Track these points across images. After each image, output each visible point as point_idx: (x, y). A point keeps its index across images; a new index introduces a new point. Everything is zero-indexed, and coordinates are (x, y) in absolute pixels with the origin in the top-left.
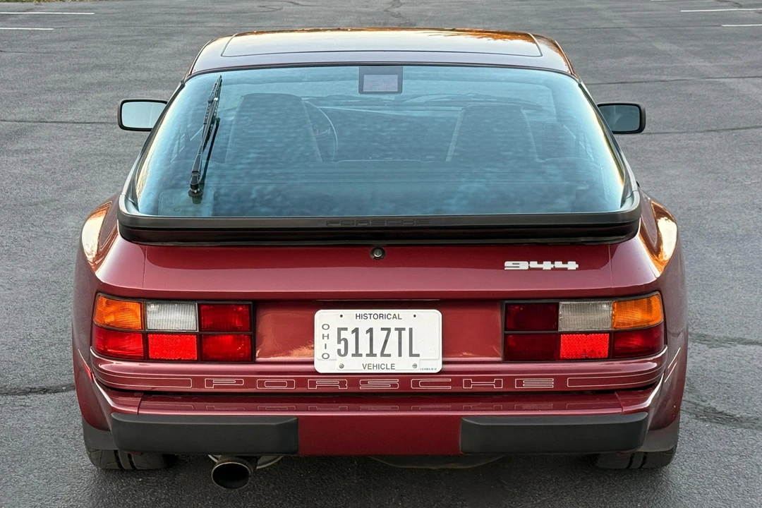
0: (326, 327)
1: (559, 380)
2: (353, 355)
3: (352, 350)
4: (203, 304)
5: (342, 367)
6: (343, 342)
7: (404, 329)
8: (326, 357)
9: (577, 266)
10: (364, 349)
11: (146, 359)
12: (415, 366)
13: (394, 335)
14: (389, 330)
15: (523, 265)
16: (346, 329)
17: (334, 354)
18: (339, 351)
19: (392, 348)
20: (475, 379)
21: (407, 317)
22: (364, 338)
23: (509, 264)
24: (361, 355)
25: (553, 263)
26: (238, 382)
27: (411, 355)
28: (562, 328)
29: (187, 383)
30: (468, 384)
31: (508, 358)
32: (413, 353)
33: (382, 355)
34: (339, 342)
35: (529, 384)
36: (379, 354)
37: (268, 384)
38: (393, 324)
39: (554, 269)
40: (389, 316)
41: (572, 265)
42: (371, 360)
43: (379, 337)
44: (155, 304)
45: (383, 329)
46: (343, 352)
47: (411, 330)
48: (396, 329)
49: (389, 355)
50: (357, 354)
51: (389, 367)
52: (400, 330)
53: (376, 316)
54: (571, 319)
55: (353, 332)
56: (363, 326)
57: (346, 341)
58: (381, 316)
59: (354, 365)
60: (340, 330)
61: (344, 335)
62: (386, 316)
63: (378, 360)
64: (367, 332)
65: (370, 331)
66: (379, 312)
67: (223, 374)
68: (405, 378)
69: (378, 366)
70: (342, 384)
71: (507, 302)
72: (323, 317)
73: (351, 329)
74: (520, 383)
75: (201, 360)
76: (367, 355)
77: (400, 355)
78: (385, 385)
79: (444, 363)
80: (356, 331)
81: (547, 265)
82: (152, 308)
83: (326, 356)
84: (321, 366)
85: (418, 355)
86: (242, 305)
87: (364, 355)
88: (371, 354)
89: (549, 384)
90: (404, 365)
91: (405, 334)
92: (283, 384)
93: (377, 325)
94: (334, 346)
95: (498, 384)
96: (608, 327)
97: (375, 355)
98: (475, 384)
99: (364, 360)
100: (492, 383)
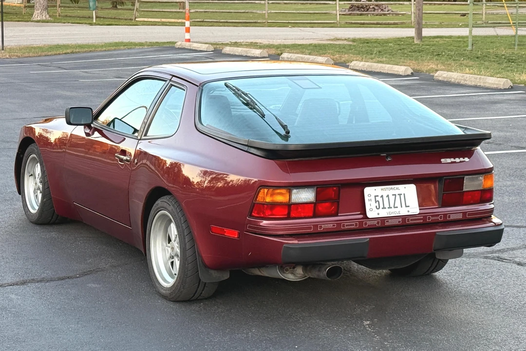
0: (369, 195)
1: (464, 213)
2: (382, 208)
3: (381, 206)
4: (319, 188)
5: (378, 214)
6: (377, 202)
7: (401, 194)
8: (371, 210)
9: (468, 160)
10: (387, 205)
11: (289, 218)
12: (408, 211)
13: (398, 197)
14: (395, 195)
15: (449, 160)
16: (378, 196)
17: (375, 209)
18: (376, 206)
19: (398, 204)
20: (432, 216)
21: (402, 188)
22: (386, 199)
23: (443, 160)
24: (385, 208)
25: (459, 159)
26: (333, 226)
27: (406, 206)
28: (465, 189)
29: (310, 228)
30: (429, 219)
32: (407, 205)
34: (376, 203)
35: (453, 217)
36: (393, 207)
37: (347, 225)
38: (397, 192)
39: (460, 161)
40: (395, 189)
42: (390, 210)
43: (392, 198)
44: (296, 189)
45: (393, 195)
46: (378, 207)
47: (404, 194)
48: (398, 195)
49: (397, 207)
50: (384, 208)
51: (398, 213)
52: (400, 195)
53: (389, 189)
54: (468, 185)
56: (385, 193)
58: (391, 189)
59: (383, 213)
60: (375, 196)
61: (377, 199)
63: (393, 210)
65: (388, 196)
66: (390, 187)
67: (327, 222)
68: (404, 218)
69: (393, 213)
70: (378, 223)
71: (445, 178)
72: (368, 191)
73: (380, 196)
74: (449, 216)
75: (314, 216)
76: (388, 208)
77: (402, 207)
78: (395, 222)
79: (420, 209)
80: (382, 196)
81: (457, 160)
82: (295, 191)
84: (370, 215)
85: (409, 206)
86: (335, 186)
87: (387, 208)
88: (390, 207)
89: (460, 216)
90: (404, 212)
91: (402, 196)
92: (353, 225)
93: (391, 193)
94: (374, 205)
95: (441, 218)
96: (481, 188)
97: (391, 208)
98: (432, 218)
99: (388, 210)
100: (439, 218)
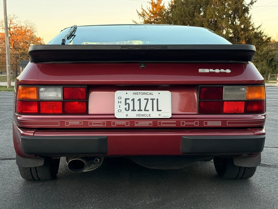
0: (120, 98)
1: (224, 122)
2: (132, 110)
3: (131, 108)
4: (65, 87)
5: (127, 115)
6: (127, 105)
7: (154, 99)
9: (230, 71)
10: (137, 107)
11: (39, 113)
12: (160, 115)
13: (150, 102)
14: (148, 99)
15: (207, 71)
16: (129, 99)
17: (123, 110)
18: (126, 108)
19: (149, 107)
20: (186, 121)
21: (155, 94)
22: (137, 103)
23: (201, 70)
24: (135, 110)
25: (220, 70)
26: (80, 123)
27: (158, 110)
28: (224, 98)
29: (57, 124)
30: (183, 123)
31: (201, 112)
33: (145, 110)
34: (126, 105)
35: (210, 124)
36: (143, 110)
37: (94, 124)
38: (150, 97)
39: (220, 72)
40: (148, 94)
41: (228, 71)
42: (140, 113)
43: (143, 103)
44: (43, 87)
45: (145, 99)
46: (127, 109)
47: (157, 99)
48: (151, 99)
49: (148, 110)
50: (134, 110)
51: (148, 115)
52: (153, 100)
53: (142, 94)
54: (228, 94)
55: (132, 100)
56: (136, 98)
57: (129, 104)
58: (144, 93)
59: (132, 115)
60: (126, 99)
61: (128, 101)
62: (146, 94)
63: (143, 112)
64: (138, 100)
65: (140, 100)
66: (143, 91)
67: (74, 121)
68: (155, 120)
69: (143, 115)
70: (127, 123)
71: (200, 86)
72: (118, 94)
73: (131, 99)
74: (206, 123)
75: (64, 113)
76: (138, 110)
77: (153, 110)
78: (146, 124)
79: (172, 115)
80: (133, 100)
81: (217, 71)
82: (42, 89)
83: (120, 111)
84: (117, 116)
85: (161, 111)
86: (83, 87)
87: (137, 110)
88: (140, 110)
89: (219, 124)
90: (155, 115)
91: (155, 101)
92: (101, 124)
94: (123, 106)
95: (196, 124)
96: (245, 99)
97: (142, 110)
98: (186, 123)
99: (137, 112)
100: (194, 123)
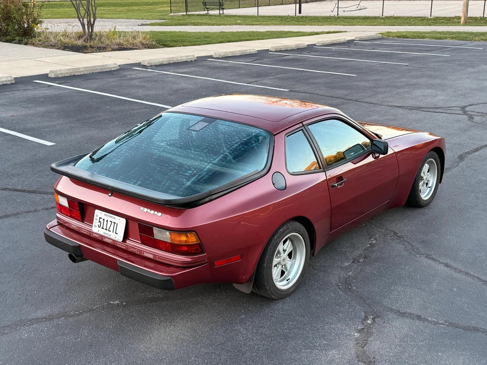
0: (97, 216)
1: (154, 256)
3: (102, 226)
4: (68, 199)
5: (98, 231)
6: (100, 223)
8: (95, 226)
10: (105, 227)
12: (116, 237)
13: (113, 224)
17: (97, 226)
19: (111, 229)
20: (132, 247)
21: (117, 219)
22: (105, 222)
23: (142, 209)
25: (154, 212)
27: (116, 233)
28: (155, 237)
31: (143, 243)
35: (146, 255)
36: (108, 230)
37: (83, 231)
38: (113, 221)
39: (154, 214)
40: (113, 217)
41: (160, 214)
43: (109, 223)
44: (60, 196)
45: (110, 221)
46: (99, 226)
49: (110, 231)
50: (103, 228)
51: (109, 235)
52: (115, 223)
53: (109, 216)
54: (157, 234)
56: (106, 218)
58: (111, 217)
59: (102, 232)
60: (100, 218)
61: (101, 220)
63: (107, 232)
65: (107, 221)
69: (107, 234)
70: (99, 237)
71: (138, 222)
72: (97, 212)
73: (103, 219)
74: (143, 253)
77: (113, 232)
78: (109, 242)
80: (104, 220)
81: (152, 212)
86: (76, 202)
88: (106, 229)
89: (151, 256)
90: (113, 236)
91: (116, 225)
92: (86, 232)
93: (110, 219)
94: (98, 223)
95: (137, 251)
98: (131, 249)
99: (104, 230)
